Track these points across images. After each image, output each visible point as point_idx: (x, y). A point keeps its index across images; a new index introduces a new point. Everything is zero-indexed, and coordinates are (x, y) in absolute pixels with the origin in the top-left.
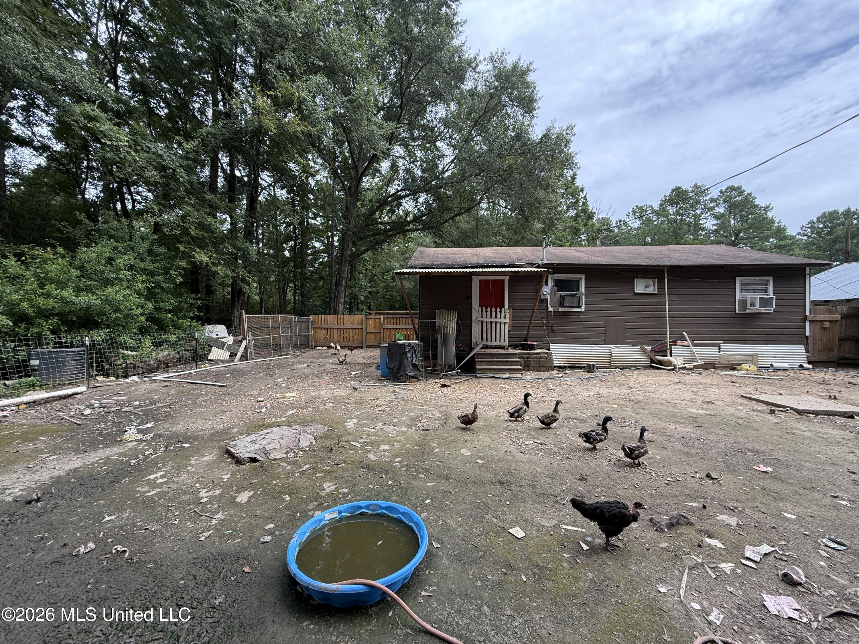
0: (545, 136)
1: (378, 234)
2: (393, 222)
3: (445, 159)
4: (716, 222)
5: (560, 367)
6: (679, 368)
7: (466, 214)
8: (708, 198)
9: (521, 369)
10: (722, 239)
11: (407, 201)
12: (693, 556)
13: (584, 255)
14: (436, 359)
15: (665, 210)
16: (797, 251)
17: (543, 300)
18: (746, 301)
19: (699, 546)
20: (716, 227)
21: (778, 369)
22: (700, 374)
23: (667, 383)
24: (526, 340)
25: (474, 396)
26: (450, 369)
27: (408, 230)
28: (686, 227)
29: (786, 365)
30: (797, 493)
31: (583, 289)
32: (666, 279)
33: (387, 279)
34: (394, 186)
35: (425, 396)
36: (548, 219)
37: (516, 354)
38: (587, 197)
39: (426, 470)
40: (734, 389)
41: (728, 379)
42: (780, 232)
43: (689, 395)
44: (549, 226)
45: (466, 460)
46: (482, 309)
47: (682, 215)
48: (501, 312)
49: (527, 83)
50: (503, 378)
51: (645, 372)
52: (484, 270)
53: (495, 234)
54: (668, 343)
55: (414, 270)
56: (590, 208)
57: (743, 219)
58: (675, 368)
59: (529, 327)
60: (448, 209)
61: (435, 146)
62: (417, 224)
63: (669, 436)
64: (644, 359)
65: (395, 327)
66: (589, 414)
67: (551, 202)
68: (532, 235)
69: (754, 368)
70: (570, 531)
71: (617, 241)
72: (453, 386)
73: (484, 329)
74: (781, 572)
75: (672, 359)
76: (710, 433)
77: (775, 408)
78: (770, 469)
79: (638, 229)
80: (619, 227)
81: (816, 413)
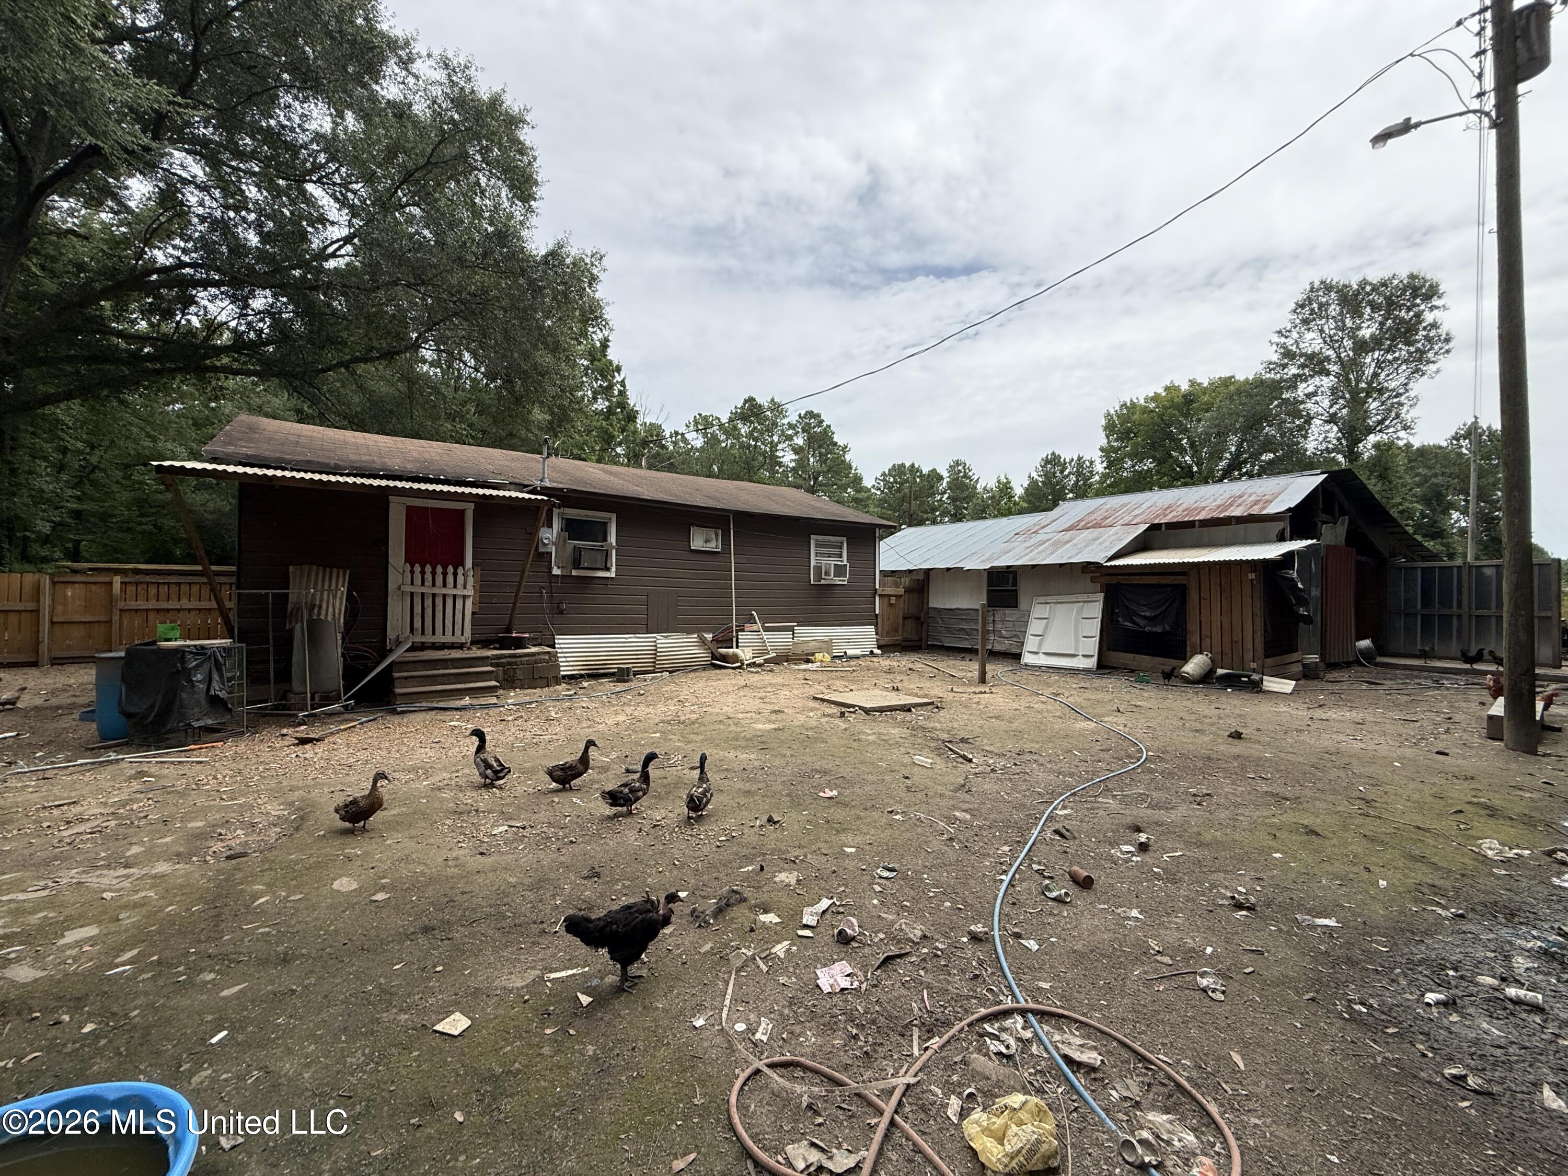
0: (552, 254)
1: (106, 360)
2: (166, 339)
3: (330, 228)
4: (794, 457)
5: (572, 677)
6: (747, 665)
7: (384, 362)
8: (785, 421)
9: (495, 687)
10: (800, 482)
11: (216, 297)
12: (744, 950)
13: (616, 480)
14: (289, 679)
15: (735, 428)
16: (872, 508)
17: (543, 553)
18: (821, 568)
19: (752, 930)
20: (794, 464)
21: (851, 658)
22: (772, 671)
23: (730, 689)
24: (508, 630)
25: (383, 753)
26: (328, 699)
27: (215, 369)
28: (760, 459)
29: (858, 652)
30: (859, 818)
31: (613, 539)
32: (732, 531)
33: (142, 483)
34: (170, 250)
35: (245, 772)
36: (559, 407)
37: (488, 657)
38: (626, 382)
39: (223, 957)
40: (807, 688)
41: (800, 676)
42: (858, 479)
43: (755, 704)
44: (561, 421)
45: (347, 902)
46: (412, 567)
47: (756, 439)
48: (455, 574)
49: (520, 143)
50: (457, 709)
51: (703, 674)
52: (416, 486)
53: (451, 417)
54: (735, 628)
55: (221, 468)
56: (631, 402)
57: (823, 459)
58: (742, 664)
59: (515, 604)
60: (335, 342)
61: (303, 192)
62: (243, 359)
63: (727, 770)
64: (702, 654)
65: (164, 605)
66: (614, 755)
67: (563, 377)
68: (529, 430)
69: (828, 658)
70: (562, 980)
71: (671, 464)
72: (331, 739)
73: (418, 609)
74: (836, 931)
75: (738, 651)
76: (776, 756)
77: (845, 709)
78: (835, 793)
79: (702, 450)
80: (675, 443)
81: (881, 710)
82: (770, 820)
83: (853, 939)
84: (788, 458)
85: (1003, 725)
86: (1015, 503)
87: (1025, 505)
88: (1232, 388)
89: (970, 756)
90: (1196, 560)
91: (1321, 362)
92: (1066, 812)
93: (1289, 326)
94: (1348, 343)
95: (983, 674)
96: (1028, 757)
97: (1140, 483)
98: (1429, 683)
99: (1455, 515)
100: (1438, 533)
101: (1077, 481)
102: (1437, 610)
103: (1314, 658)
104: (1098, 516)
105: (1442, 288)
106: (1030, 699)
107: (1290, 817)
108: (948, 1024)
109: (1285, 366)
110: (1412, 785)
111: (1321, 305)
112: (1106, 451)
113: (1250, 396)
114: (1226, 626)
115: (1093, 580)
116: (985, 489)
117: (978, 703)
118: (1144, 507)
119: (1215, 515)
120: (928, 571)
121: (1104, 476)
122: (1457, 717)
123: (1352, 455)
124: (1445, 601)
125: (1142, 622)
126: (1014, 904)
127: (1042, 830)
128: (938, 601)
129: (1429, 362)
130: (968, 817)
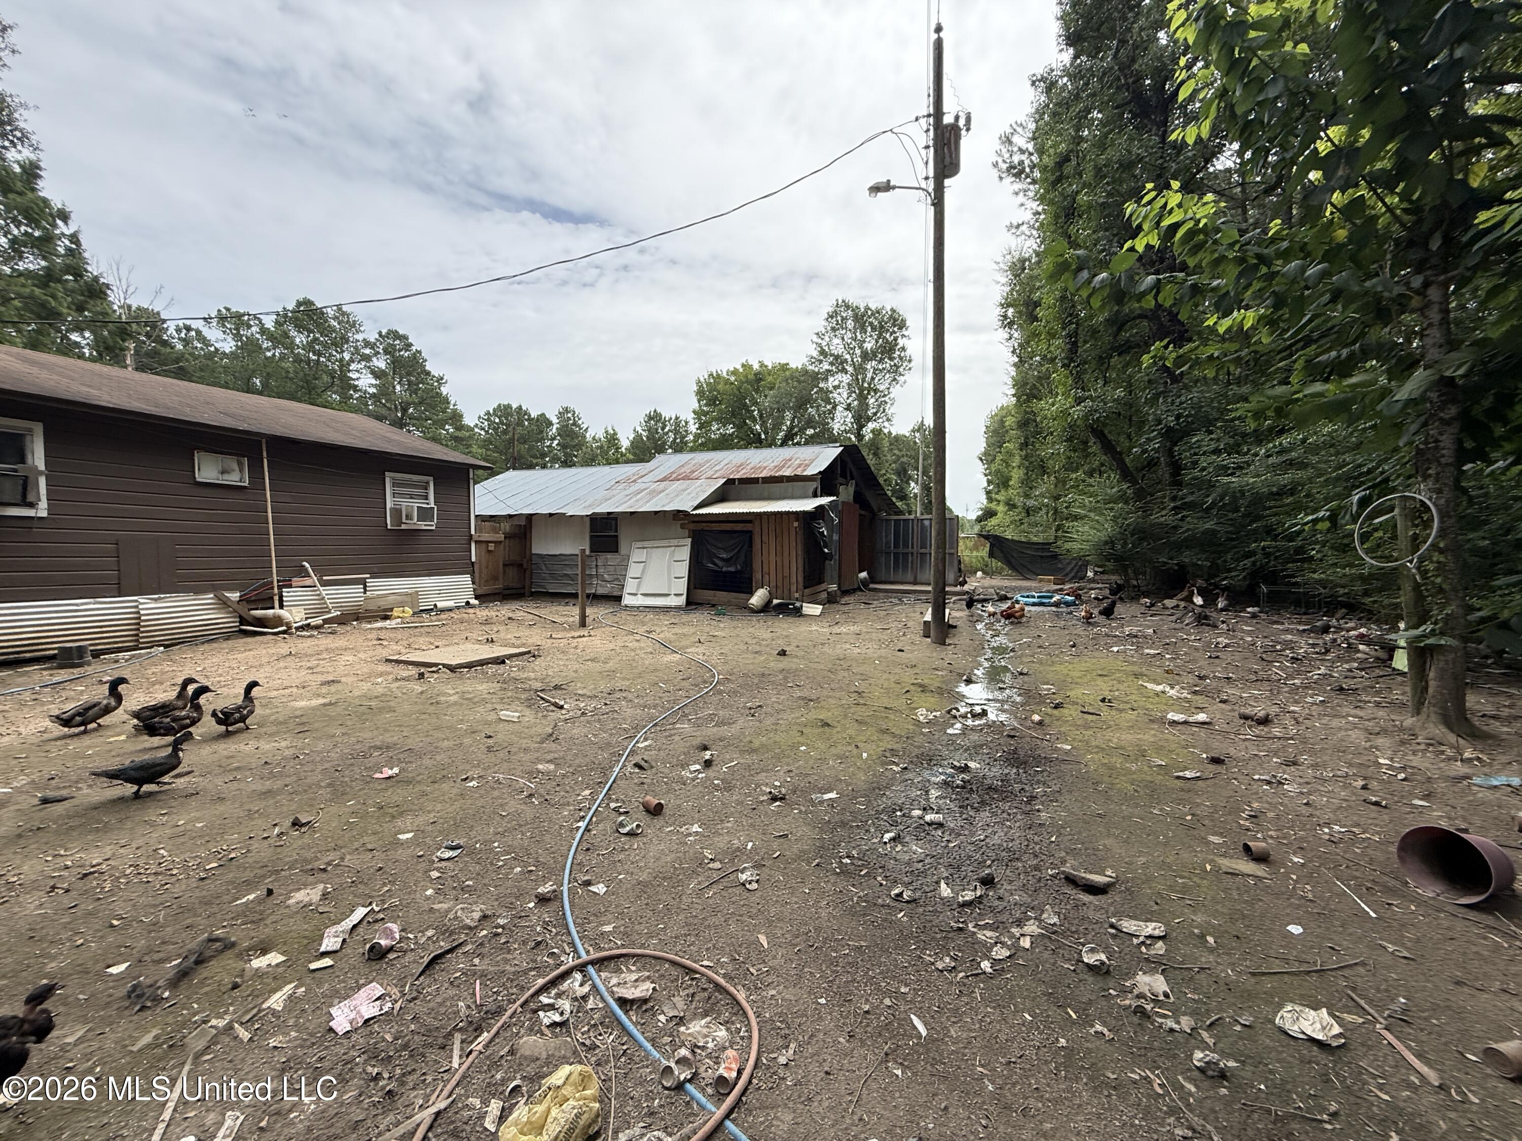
4: (374, 382)
6: (297, 629)
8: (360, 337)
10: (384, 411)
12: (214, 1021)
15: (286, 335)
16: (475, 449)
18: (401, 510)
20: (375, 391)
21: (443, 611)
22: (332, 633)
23: (265, 660)
28: (325, 378)
29: (451, 604)
30: (424, 794)
31: (37, 459)
32: (265, 461)
38: (81, 237)
40: (379, 650)
41: (373, 635)
42: (456, 417)
43: (303, 675)
47: (319, 354)
51: (225, 645)
54: (275, 584)
56: (93, 270)
57: (412, 388)
58: (290, 628)
63: (237, 769)
64: (224, 619)
66: (22, 781)
69: (411, 613)
71: (181, 368)
74: (368, 946)
75: (283, 613)
76: (319, 739)
77: (425, 668)
78: (396, 770)
79: (233, 356)
80: (186, 342)
81: (470, 666)
82: (296, 824)
83: (391, 949)
84: (366, 382)
85: (598, 667)
86: (622, 455)
87: (631, 457)
88: (787, 373)
89: (562, 703)
90: (758, 511)
91: (842, 363)
92: (646, 743)
93: (824, 331)
94: (858, 352)
95: (583, 617)
96: (618, 695)
97: (724, 444)
98: (896, 601)
99: (913, 484)
100: (904, 497)
101: (675, 439)
102: (901, 550)
103: (834, 587)
104: (687, 469)
105: (908, 323)
106: (625, 638)
107: (813, 715)
108: (500, 1011)
109: (821, 362)
110: (885, 676)
111: (843, 319)
112: (698, 414)
113: (799, 382)
114: (779, 563)
115: (682, 527)
116: (594, 438)
117: (576, 648)
118: (723, 464)
119: (773, 474)
120: (530, 517)
121: (697, 437)
122: (910, 624)
123: (860, 437)
124: (906, 545)
125: (720, 563)
126: (588, 849)
127: (624, 766)
128: (541, 547)
129: (901, 375)
130: (552, 767)
